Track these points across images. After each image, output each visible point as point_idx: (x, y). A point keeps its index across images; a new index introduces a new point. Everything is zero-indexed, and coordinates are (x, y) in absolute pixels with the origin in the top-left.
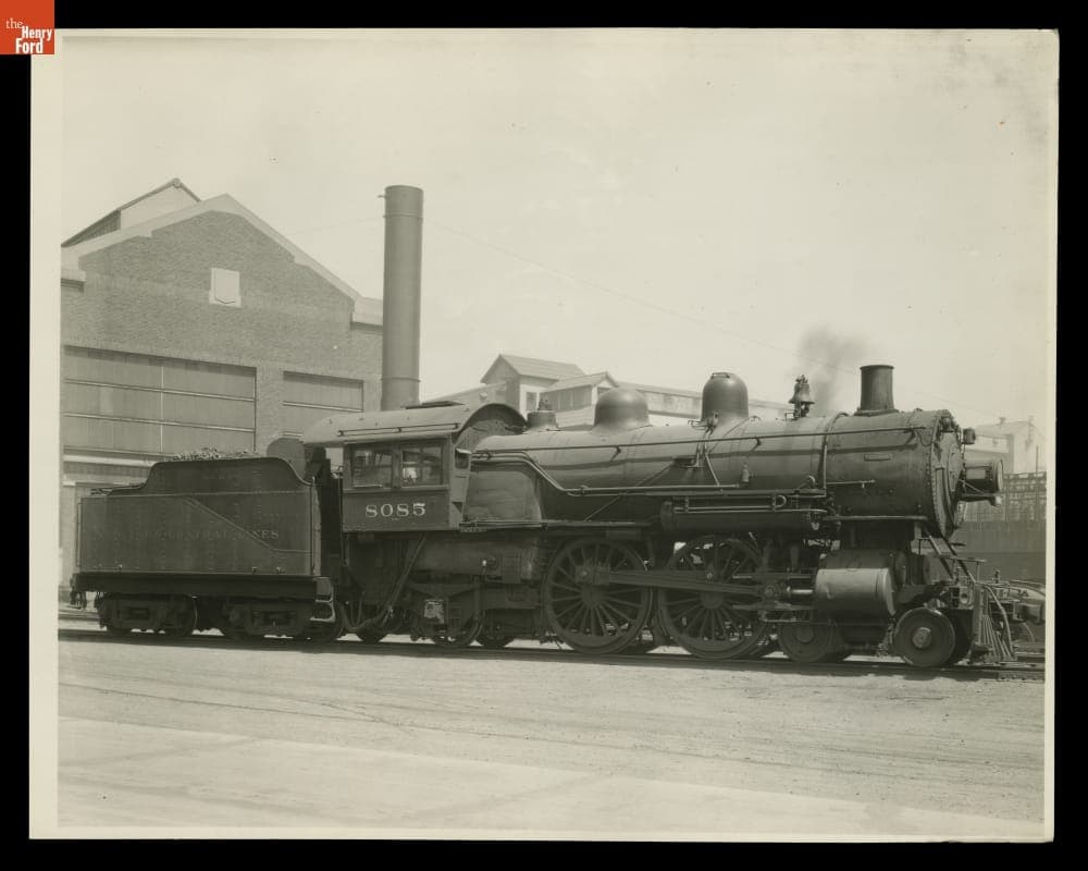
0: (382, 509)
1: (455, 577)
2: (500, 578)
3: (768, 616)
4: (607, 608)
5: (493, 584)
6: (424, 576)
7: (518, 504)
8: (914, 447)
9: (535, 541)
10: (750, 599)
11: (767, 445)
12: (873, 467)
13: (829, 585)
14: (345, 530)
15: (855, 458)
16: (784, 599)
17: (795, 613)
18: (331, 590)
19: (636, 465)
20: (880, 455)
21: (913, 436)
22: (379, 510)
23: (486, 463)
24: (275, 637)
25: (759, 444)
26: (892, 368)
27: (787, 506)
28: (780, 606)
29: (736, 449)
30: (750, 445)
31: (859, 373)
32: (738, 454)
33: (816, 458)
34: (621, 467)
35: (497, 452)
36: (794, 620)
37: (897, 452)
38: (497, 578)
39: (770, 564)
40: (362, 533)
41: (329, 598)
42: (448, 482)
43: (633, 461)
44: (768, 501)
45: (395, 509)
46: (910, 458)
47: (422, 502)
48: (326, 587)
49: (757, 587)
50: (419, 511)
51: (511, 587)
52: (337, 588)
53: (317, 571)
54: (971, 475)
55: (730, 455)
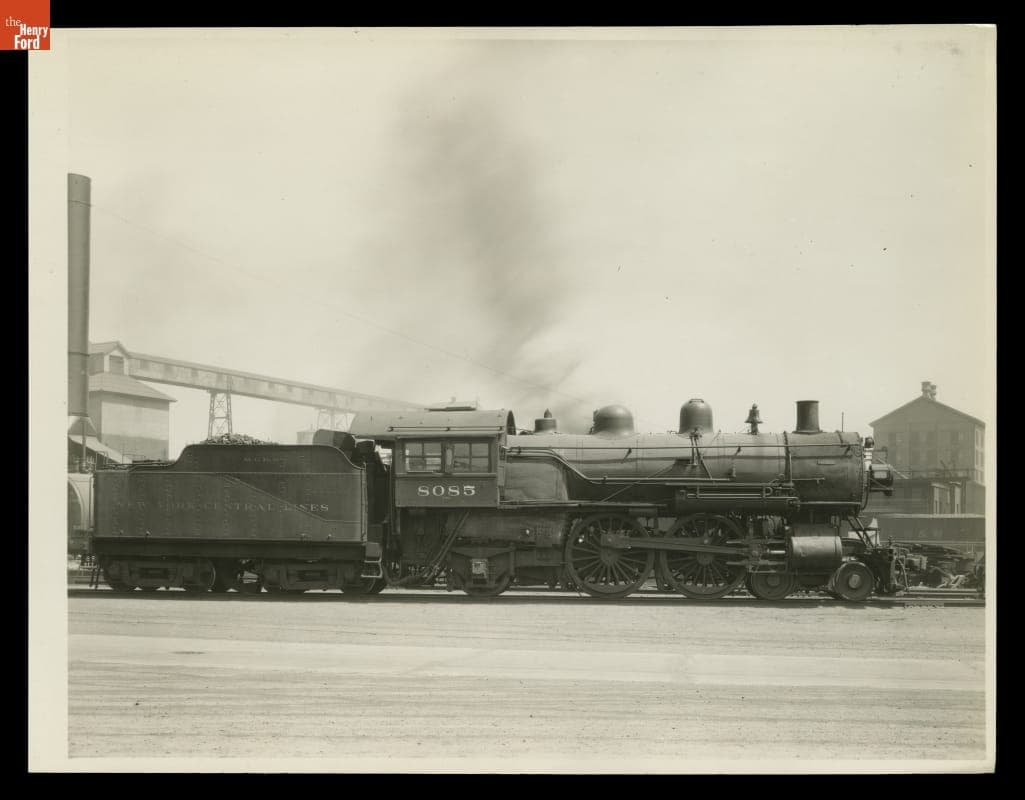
0: (434, 490)
1: (492, 543)
2: (533, 543)
3: (753, 569)
4: (621, 565)
5: (526, 547)
6: (467, 542)
7: (549, 488)
8: (850, 457)
9: (564, 516)
10: (738, 558)
11: (744, 452)
12: (823, 469)
13: (802, 548)
14: (397, 505)
15: (812, 463)
16: (765, 557)
17: (774, 567)
18: (379, 552)
19: (645, 462)
20: (827, 462)
21: (848, 449)
22: (431, 491)
23: (518, 456)
24: (321, 591)
25: (739, 450)
26: (817, 402)
27: (774, 494)
28: (762, 562)
29: (722, 454)
30: (732, 451)
31: (796, 406)
32: (724, 457)
33: (783, 462)
34: (634, 463)
35: (524, 448)
36: (773, 571)
37: (839, 460)
38: (530, 543)
39: (754, 534)
40: (412, 508)
41: (378, 559)
42: (496, 471)
43: (643, 459)
44: (759, 490)
45: (447, 490)
46: (848, 464)
47: (471, 485)
48: (374, 549)
49: (745, 549)
50: (469, 492)
51: (544, 550)
52: (385, 552)
53: (365, 538)
54: (877, 475)
55: (719, 457)
